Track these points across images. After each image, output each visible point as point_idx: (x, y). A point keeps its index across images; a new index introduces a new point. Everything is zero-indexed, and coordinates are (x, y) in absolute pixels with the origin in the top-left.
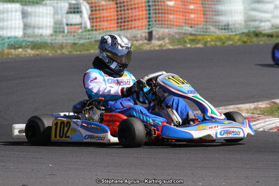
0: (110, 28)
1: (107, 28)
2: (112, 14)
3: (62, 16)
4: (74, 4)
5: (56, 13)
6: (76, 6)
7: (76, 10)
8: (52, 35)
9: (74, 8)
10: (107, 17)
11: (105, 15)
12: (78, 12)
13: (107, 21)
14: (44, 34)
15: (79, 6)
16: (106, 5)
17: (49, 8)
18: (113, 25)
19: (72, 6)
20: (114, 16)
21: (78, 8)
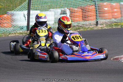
0: (79, 20)
1: (78, 20)
2: (80, 14)
3: (58, 16)
4: (63, 10)
5: (55, 14)
6: (64, 11)
7: (64, 13)
8: (54, 24)
9: (63, 12)
10: (78, 15)
11: (77, 14)
12: (65, 14)
13: (78, 17)
14: (50, 24)
15: (65, 11)
16: (77, 10)
17: (52, 12)
18: (80, 19)
19: (62, 11)
20: (81, 15)
21: (65, 12)
